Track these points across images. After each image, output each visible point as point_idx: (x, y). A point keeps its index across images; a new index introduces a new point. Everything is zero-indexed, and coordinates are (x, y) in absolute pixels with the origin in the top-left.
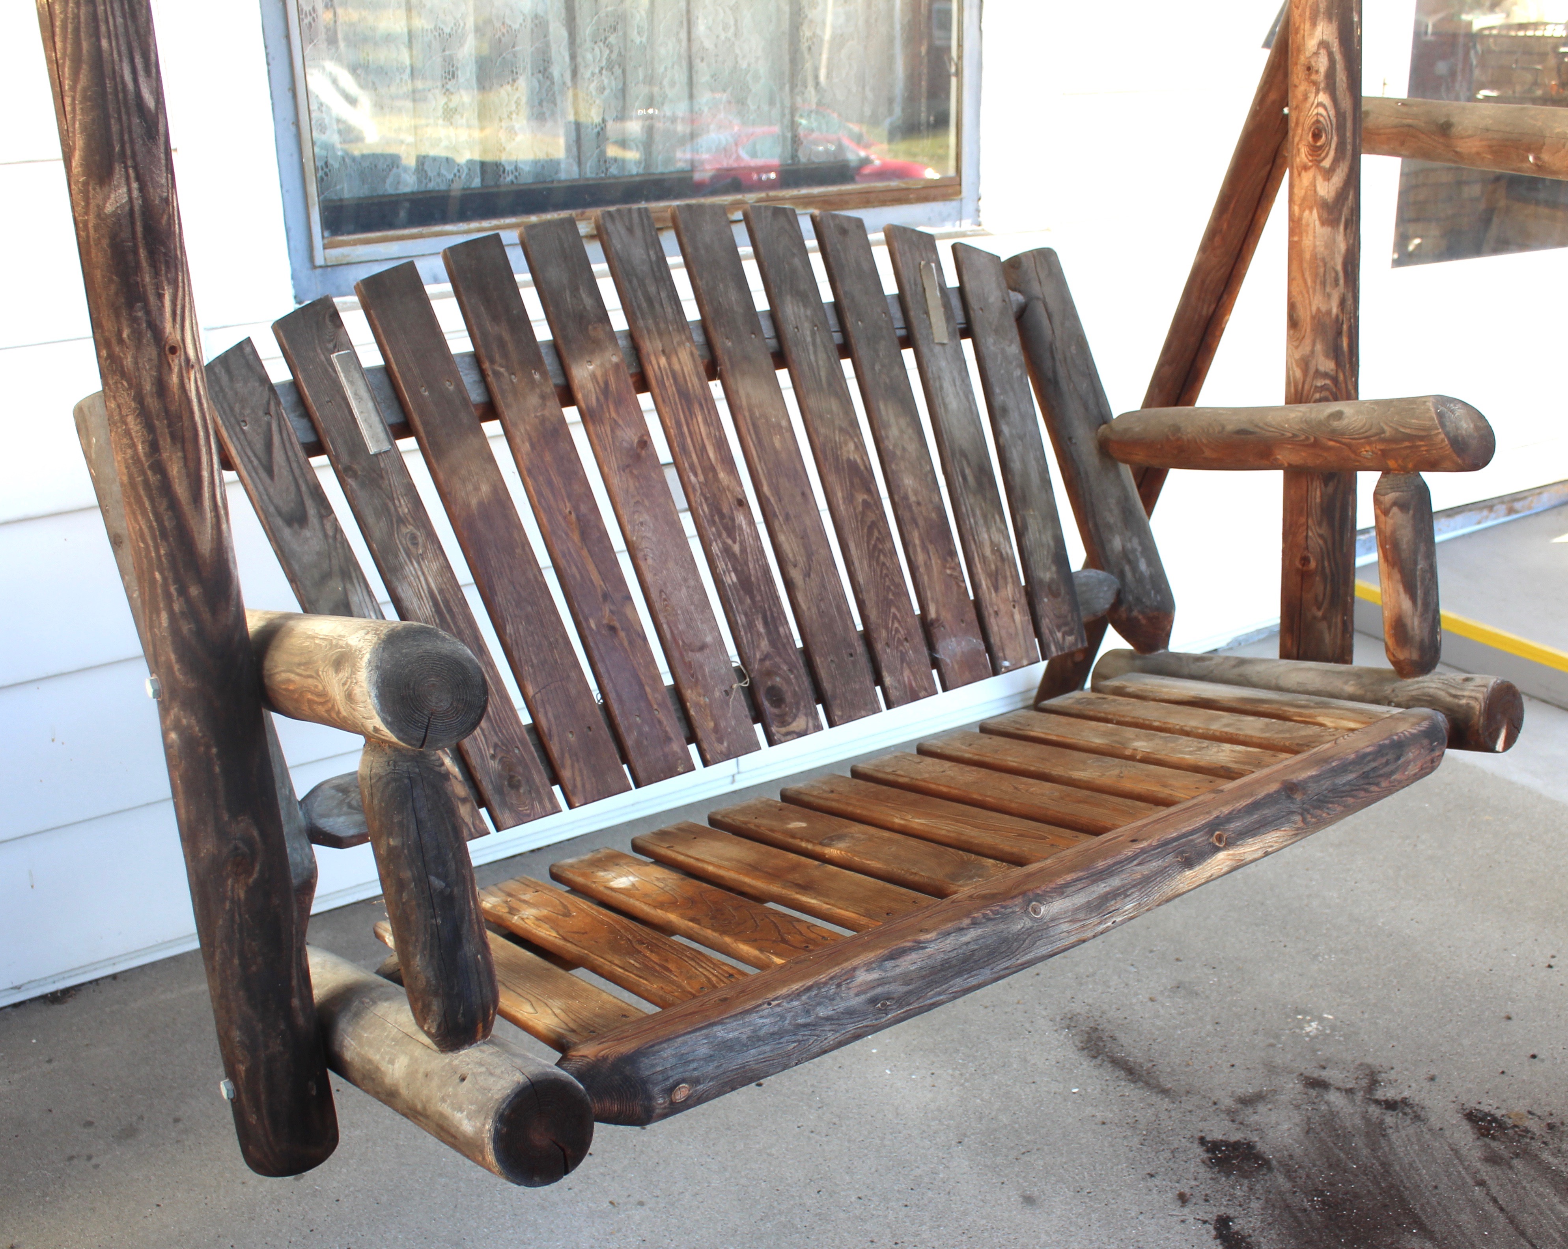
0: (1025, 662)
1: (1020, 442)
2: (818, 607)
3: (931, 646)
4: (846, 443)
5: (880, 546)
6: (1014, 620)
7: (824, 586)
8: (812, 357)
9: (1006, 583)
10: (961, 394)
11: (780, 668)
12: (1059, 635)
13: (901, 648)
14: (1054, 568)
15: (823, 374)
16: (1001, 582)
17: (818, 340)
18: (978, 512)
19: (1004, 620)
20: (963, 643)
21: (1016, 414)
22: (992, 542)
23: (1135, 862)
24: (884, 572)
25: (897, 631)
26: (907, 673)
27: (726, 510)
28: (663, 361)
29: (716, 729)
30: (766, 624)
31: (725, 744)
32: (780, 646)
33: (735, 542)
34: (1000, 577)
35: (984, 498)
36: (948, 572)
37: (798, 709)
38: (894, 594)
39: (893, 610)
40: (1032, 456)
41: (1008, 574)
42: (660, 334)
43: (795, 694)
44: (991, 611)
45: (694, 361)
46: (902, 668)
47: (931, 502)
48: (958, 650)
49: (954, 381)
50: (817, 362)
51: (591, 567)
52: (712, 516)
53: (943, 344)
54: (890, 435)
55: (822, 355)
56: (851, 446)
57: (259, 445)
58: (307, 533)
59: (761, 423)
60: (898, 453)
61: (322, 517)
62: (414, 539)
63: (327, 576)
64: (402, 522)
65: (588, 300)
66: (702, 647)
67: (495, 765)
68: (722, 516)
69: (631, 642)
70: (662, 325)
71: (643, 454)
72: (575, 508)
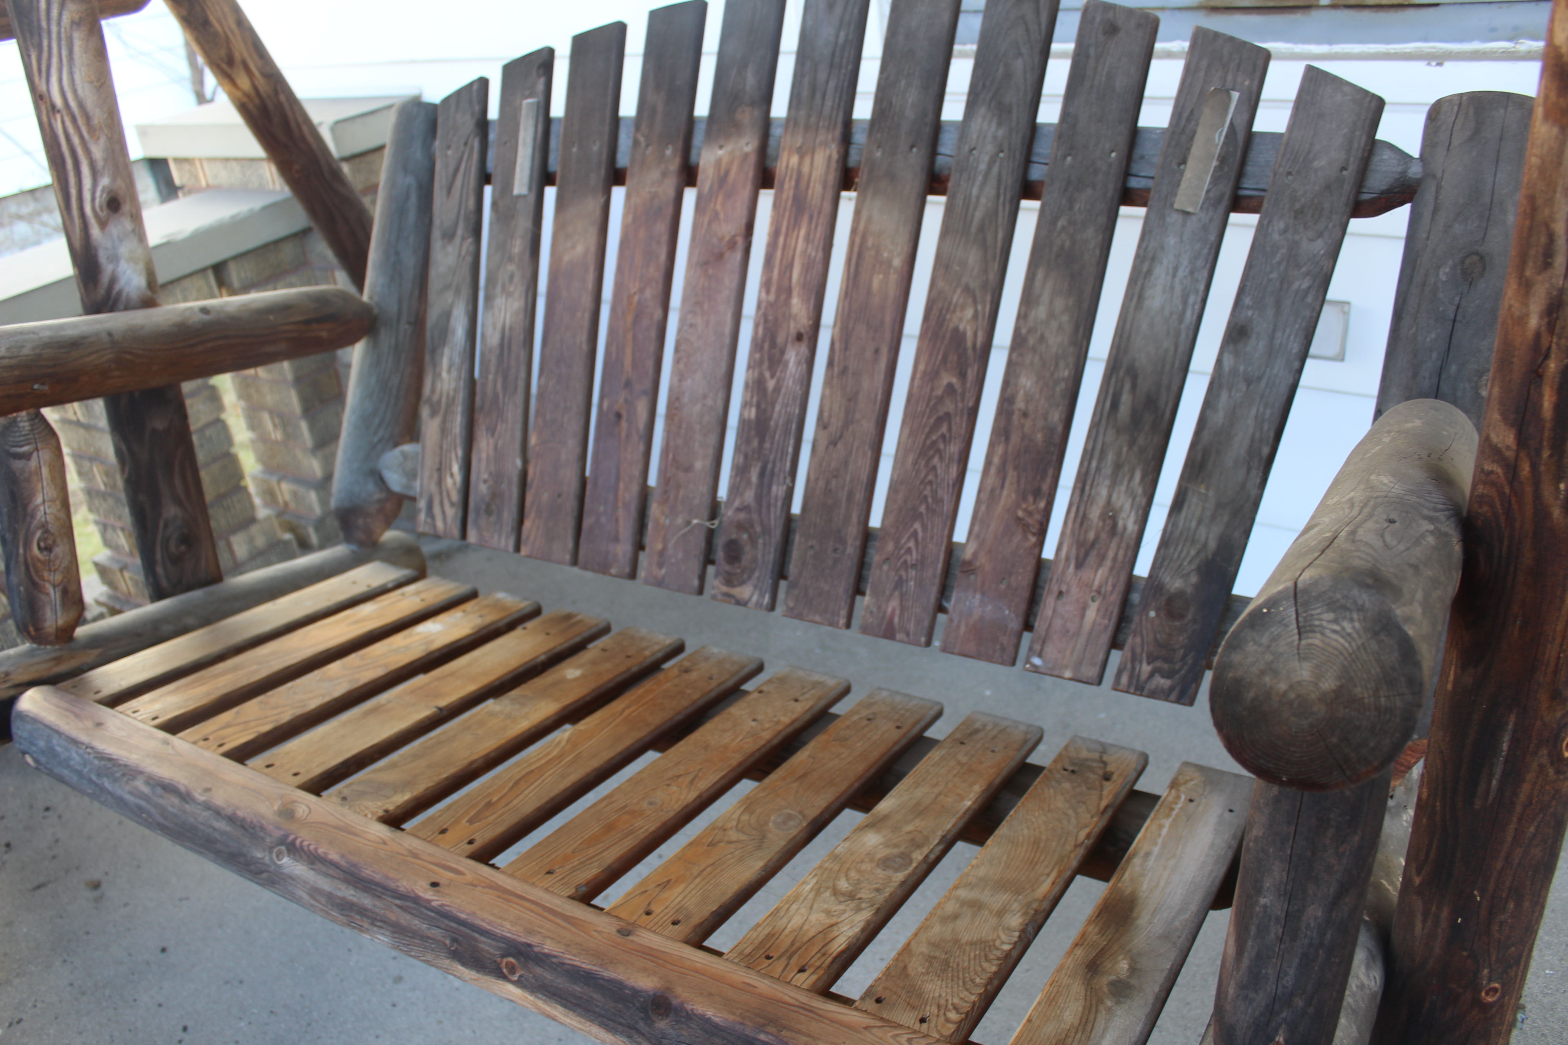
0: (1068, 674)
1: (1243, 387)
2: (828, 483)
3: (944, 590)
4: (963, 308)
5: (942, 446)
6: (1082, 616)
7: (846, 463)
8: (975, 191)
9: (1100, 564)
10: (1178, 289)
11: (752, 526)
12: (1146, 669)
13: (903, 573)
14: (1194, 579)
15: (978, 215)
16: (1092, 558)
17: (995, 170)
18: (1110, 457)
19: (1067, 608)
20: (989, 607)
21: (1262, 345)
22: (1109, 502)
23: (398, 902)
24: (930, 477)
25: (909, 551)
26: (894, 604)
27: (780, 340)
28: (795, 160)
29: (662, 553)
30: (762, 474)
31: (663, 571)
32: (764, 504)
33: (772, 376)
34: (1094, 553)
35: (1132, 443)
36: (1020, 514)
37: (750, 577)
38: (927, 508)
39: (917, 526)
40: (1254, 411)
41: (1111, 554)
42: (807, 128)
43: (755, 560)
44: (1055, 589)
45: (828, 166)
46: (891, 595)
47: (1045, 419)
48: (977, 613)
49: (1176, 269)
50: (978, 198)
51: (629, 351)
52: (763, 341)
53: (1186, 214)
54: (1032, 315)
55: (990, 190)
56: (969, 313)
57: (451, 169)
58: (450, 249)
59: (869, 255)
60: (1031, 341)
61: (463, 239)
62: (511, 277)
63: (447, 287)
64: (511, 259)
65: (751, 80)
66: (689, 469)
67: (483, 488)
68: (773, 344)
69: (628, 436)
70: (813, 119)
71: (728, 255)
72: (642, 290)
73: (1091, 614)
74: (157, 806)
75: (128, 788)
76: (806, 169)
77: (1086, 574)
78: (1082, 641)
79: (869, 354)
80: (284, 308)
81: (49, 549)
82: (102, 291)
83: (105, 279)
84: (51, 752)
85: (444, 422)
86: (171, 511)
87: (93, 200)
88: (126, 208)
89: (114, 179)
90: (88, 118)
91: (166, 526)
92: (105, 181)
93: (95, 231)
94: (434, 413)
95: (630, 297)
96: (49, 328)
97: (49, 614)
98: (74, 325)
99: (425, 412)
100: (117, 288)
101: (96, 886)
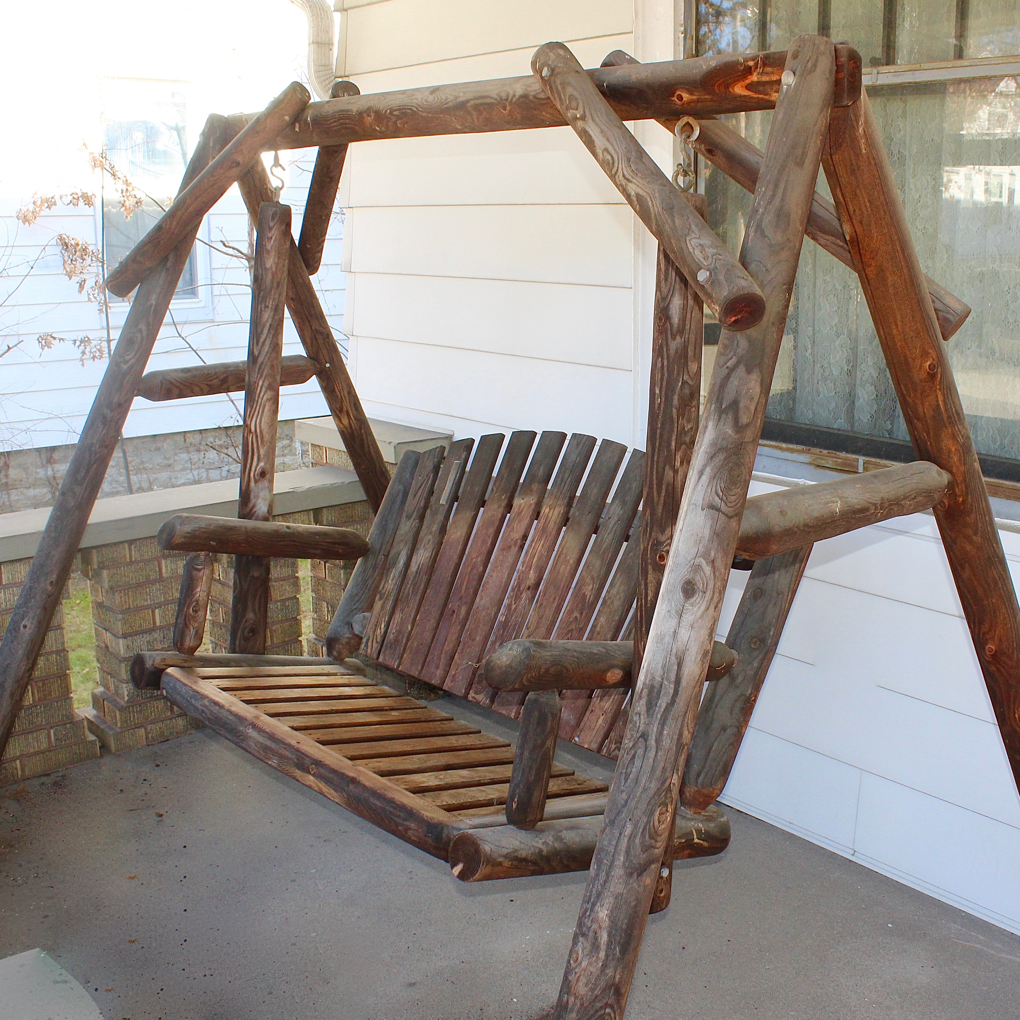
4: (589, 585)
6: (598, 721)
9: (608, 700)
15: (604, 546)
16: (606, 697)
17: (615, 528)
19: (593, 717)
27: (522, 588)
28: (548, 509)
29: (454, 676)
31: (452, 684)
33: (515, 604)
34: (607, 695)
41: (613, 696)
44: (591, 708)
45: (560, 514)
50: (606, 538)
54: (611, 592)
55: (611, 537)
56: (591, 587)
57: (419, 485)
58: (408, 523)
59: (563, 556)
60: (608, 603)
61: (414, 519)
62: (429, 541)
63: (402, 541)
64: (431, 533)
65: (541, 472)
66: (474, 640)
67: (392, 636)
68: (519, 590)
69: (455, 621)
70: (559, 493)
71: (513, 547)
72: (477, 557)
73: (600, 721)
74: (209, 710)
75: (201, 703)
76: (550, 515)
77: (603, 704)
78: (594, 732)
79: (551, 599)
80: (325, 534)
81: (196, 611)
82: (248, 510)
83: (251, 505)
84: (175, 689)
85: (384, 603)
86: (250, 615)
87: (255, 470)
88: (268, 476)
89: (265, 464)
90: (262, 437)
91: (246, 622)
92: (262, 464)
93: (252, 484)
94: (380, 599)
95: (472, 559)
96: (223, 520)
97: (188, 639)
98: (233, 521)
99: (378, 597)
100: (254, 510)
101: (161, 816)
